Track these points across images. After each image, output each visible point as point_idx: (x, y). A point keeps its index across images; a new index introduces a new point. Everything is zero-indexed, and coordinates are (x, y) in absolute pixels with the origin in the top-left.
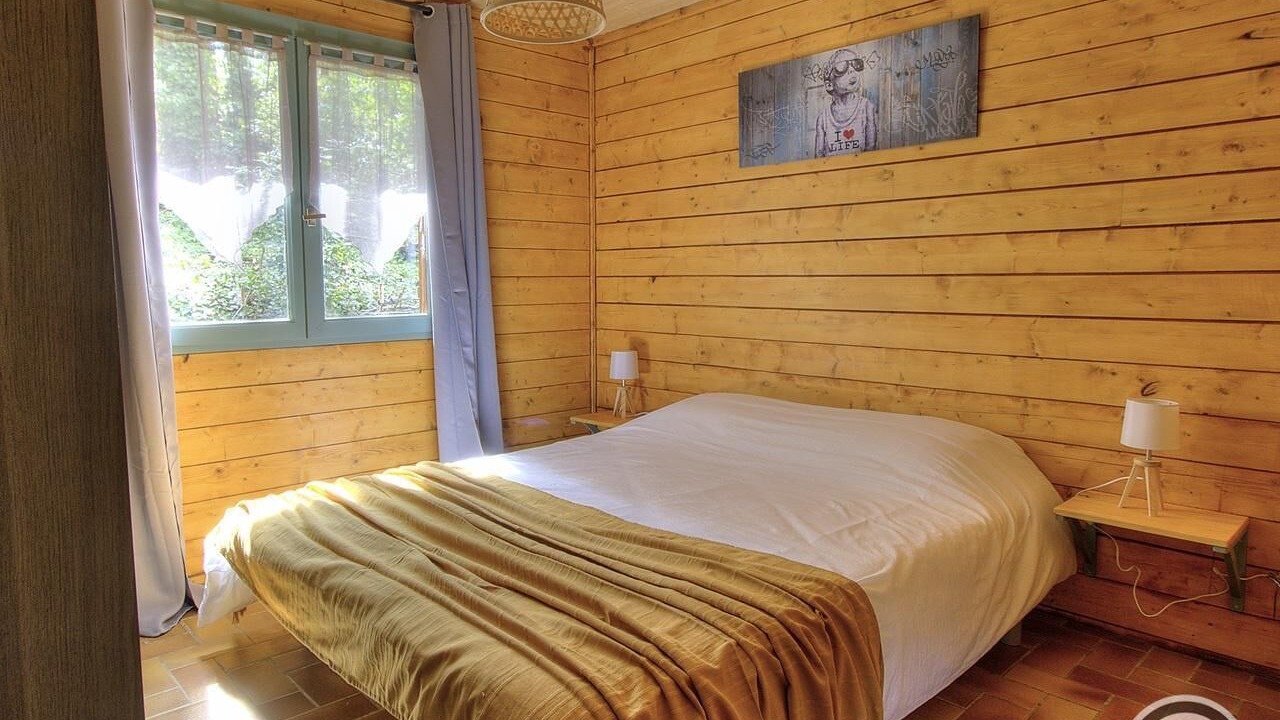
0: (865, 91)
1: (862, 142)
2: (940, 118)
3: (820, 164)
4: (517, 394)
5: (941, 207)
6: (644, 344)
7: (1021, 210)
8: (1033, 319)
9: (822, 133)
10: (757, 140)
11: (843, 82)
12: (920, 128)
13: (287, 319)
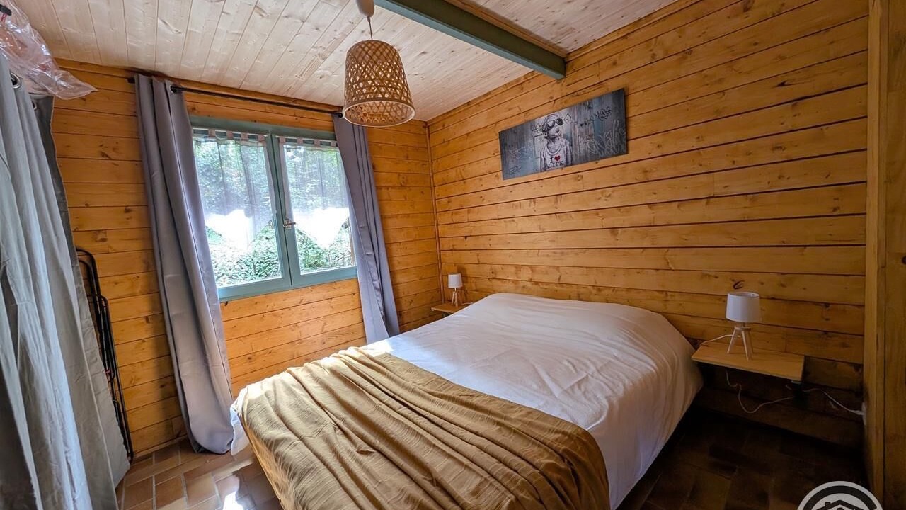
0: (564, 135)
1: (564, 162)
2: (606, 146)
3: (543, 175)
4: (404, 299)
5: (610, 193)
6: (464, 269)
7: (656, 192)
8: (666, 249)
9: (543, 159)
10: (511, 165)
11: (552, 131)
12: (595, 152)
13: (280, 277)
